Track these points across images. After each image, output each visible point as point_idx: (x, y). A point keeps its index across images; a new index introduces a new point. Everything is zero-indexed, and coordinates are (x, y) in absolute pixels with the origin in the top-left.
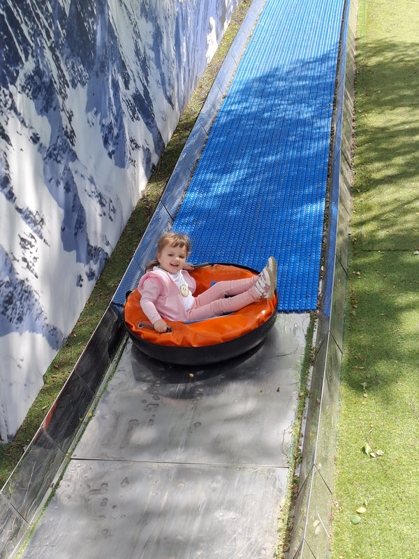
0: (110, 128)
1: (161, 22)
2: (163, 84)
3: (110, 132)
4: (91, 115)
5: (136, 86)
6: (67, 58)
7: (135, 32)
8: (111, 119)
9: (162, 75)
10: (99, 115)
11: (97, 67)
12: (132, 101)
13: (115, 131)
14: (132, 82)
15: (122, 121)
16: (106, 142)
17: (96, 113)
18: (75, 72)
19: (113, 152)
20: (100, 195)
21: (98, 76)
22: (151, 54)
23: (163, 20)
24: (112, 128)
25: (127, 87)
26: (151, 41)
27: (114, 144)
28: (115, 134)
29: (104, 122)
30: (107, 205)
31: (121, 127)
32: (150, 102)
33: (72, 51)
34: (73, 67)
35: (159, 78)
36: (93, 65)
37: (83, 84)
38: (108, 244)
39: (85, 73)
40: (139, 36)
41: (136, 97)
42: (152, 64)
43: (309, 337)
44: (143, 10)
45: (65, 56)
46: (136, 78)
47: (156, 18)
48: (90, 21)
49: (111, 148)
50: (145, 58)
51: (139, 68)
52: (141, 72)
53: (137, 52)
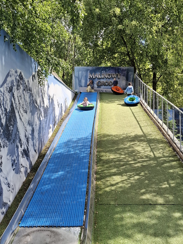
0: (14, 161)
1: (34, 126)
2: (34, 146)
3: (14, 162)
4: (8, 156)
5: (24, 147)
6: (2, 139)
7: (25, 130)
8: (15, 157)
9: (33, 143)
10: (11, 157)
11: (12, 141)
12: (23, 152)
13: (16, 162)
14: (23, 145)
15: (18, 158)
16: (12, 165)
17: (10, 156)
18: (4, 143)
19: (15, 169)
20: (9, 184)
21: (12, 144)
22: (30, 136)
23: (35, 125)
24: (15, 161)
25: (21, 147)
26: (30, 132)
27: (15, 166)
28: (16, 163)
29: (12, 159)
30: (11, 187)
31: (18, 160)
32: (29, 152)
33: (4, 136)
34: (4, 141)
35: (32, 144)
36: (11, 140)
37: (7, 147)
38: (10, 201)
39: (8, 143)
40: (26, 131)
41: (24, 150)
42: (30, 140)
43: (80, 236)
44: (29, 123)
45: (2, 138)
46: (25, 144)
47: (33, 125)
48: (11, 127)
49: (14, 167)
50: (28, 138)
51: (26, 141)
52: (26, 142)
53: (26, 136)
